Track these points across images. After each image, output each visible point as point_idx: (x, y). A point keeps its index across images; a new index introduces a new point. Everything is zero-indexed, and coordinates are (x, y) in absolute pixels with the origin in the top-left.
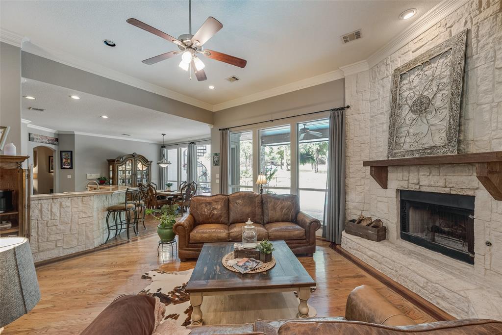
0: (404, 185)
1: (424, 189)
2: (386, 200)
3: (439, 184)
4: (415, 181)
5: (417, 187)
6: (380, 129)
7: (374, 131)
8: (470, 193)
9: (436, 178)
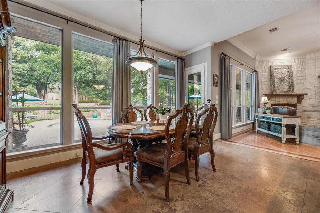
0: (275, 102)
4: (278, 101)
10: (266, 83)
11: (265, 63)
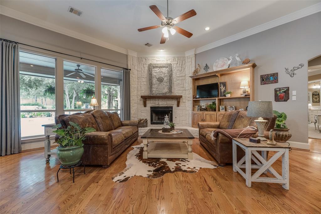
0: (153, 105)
1: (160, 106)
2: (146, 111)
3: (164, 104)
4: (158, 103)
5: (158, 105)
6: (143, 84)
7: (140, 84)
8: (172, 106)
9: (164, 102)
10: (145, 83)
11: (144, 60)
